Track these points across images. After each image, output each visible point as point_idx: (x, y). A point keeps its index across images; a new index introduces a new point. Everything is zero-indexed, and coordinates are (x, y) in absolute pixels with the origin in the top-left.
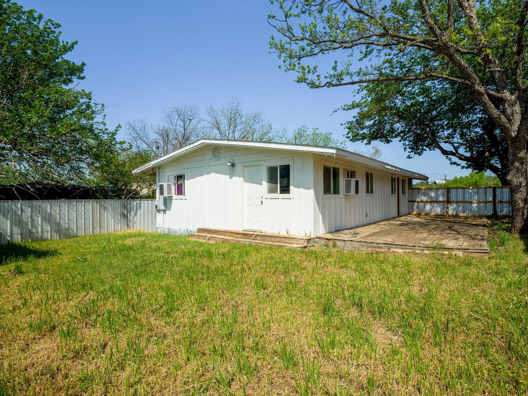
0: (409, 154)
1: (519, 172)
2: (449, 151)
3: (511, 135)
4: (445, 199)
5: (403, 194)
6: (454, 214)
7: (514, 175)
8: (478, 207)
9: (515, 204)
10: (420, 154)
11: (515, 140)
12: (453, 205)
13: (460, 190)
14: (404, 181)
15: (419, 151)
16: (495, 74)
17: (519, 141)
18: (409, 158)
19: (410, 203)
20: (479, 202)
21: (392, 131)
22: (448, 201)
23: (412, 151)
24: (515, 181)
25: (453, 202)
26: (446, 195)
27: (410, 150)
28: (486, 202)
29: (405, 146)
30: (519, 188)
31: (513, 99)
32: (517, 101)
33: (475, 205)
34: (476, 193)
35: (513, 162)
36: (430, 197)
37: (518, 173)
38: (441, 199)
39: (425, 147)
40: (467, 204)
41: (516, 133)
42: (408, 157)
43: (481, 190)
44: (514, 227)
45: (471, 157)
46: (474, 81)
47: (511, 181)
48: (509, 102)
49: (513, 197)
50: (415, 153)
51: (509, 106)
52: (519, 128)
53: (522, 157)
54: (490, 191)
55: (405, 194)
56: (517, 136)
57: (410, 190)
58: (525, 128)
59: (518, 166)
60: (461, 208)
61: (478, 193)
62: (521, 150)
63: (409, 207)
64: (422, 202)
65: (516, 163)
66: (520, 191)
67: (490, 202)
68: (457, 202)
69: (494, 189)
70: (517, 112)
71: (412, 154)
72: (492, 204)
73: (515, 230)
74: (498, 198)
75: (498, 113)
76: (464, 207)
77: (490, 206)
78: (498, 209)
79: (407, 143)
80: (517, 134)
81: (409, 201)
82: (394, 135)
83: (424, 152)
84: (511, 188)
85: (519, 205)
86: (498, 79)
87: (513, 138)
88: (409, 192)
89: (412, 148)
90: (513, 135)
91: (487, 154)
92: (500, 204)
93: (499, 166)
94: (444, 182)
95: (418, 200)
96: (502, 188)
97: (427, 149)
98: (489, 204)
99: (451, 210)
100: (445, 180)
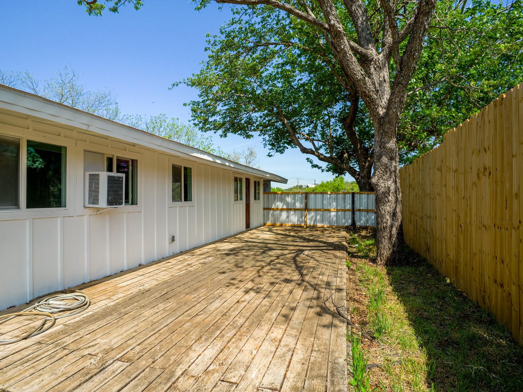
0: (269, 151)
1: (387, 172)
2: (309, 149)
3: (378, 112)
4: (303, 206)
5: (255, 199)
6: (312, 224)
7: (381, 177)
8: (337, 216)
9: (382, 221)
10: (281, 152)
11: (384, 121)
12: (311, 213)
13: (319, 195)
14: (257, 184)
15: (280, 149)
16: (357, 20)
17: (389, 122)
18: (270, 156)
19: (266, 211)
20: (338, 211)
21: (250, 122)
22: (307, 209)
23: (272, 149)
24: (383, 185)
25: (311, 210)
26: (304, 201)
27: (270, 147)
28: (345, 210)
29: (264, 142)
30: (387, 197)
31: (381, 59)
32: (385, 63)
33: (333, 214)
34: (335, 200)
35: (380, 156)
36: (287, 204)
37: (386, 174)
38: (298, 205)
39: (286, 145)
40: (326, 212)
41: (384, 111)
42: (268, 155)
43: (340, 196)
44: (380, 256)
45: (331, 157)
46: (329, 9)
47: (377, 185)
48: (375, 63)
49: (380, 210)
50: (277, 151)
51: (375, 69)
52: (390, 101)
53: (391, 149)
54: (349, 197)
55: (259, 199)
56: (386, 114)
57: (266, 195)
58: (398, 99)
59: (386, 162)
60: (318, 217)
61: (336, 200)
62: (390, 138)
63: (264, 216)
64: (277, 209)
65: (384, 157)
66: (389, 201)
67: (348, 210)
68: (316, 210)
69: (353, 194)
70: (386, 78)
71: (273, 152)
72: (351, 212)
73: (381, 260)
74: (357, 206)
75: (363, 73)
76: (322, 216)
77: (349, 214)
78: (357, 218)
79: (268, 138)
80: (387, 112)
81: (264, 209)
82: (252, 128)
83: (286, 150)
84: (377, 196)
85: (387, 223)
86: (361, 26)
87: (382, 118)
88: (264, 197)
89: (273, 145)
90: (381, 113)
91: (346, 155)
92: (358, 212)
93: (357, 169)
94: (314, 186)
95: (273, 207)
96: (361, 193)
97: (289, 147)
98: (348, 212)
99: (310, 218)
100: (315, 184)
